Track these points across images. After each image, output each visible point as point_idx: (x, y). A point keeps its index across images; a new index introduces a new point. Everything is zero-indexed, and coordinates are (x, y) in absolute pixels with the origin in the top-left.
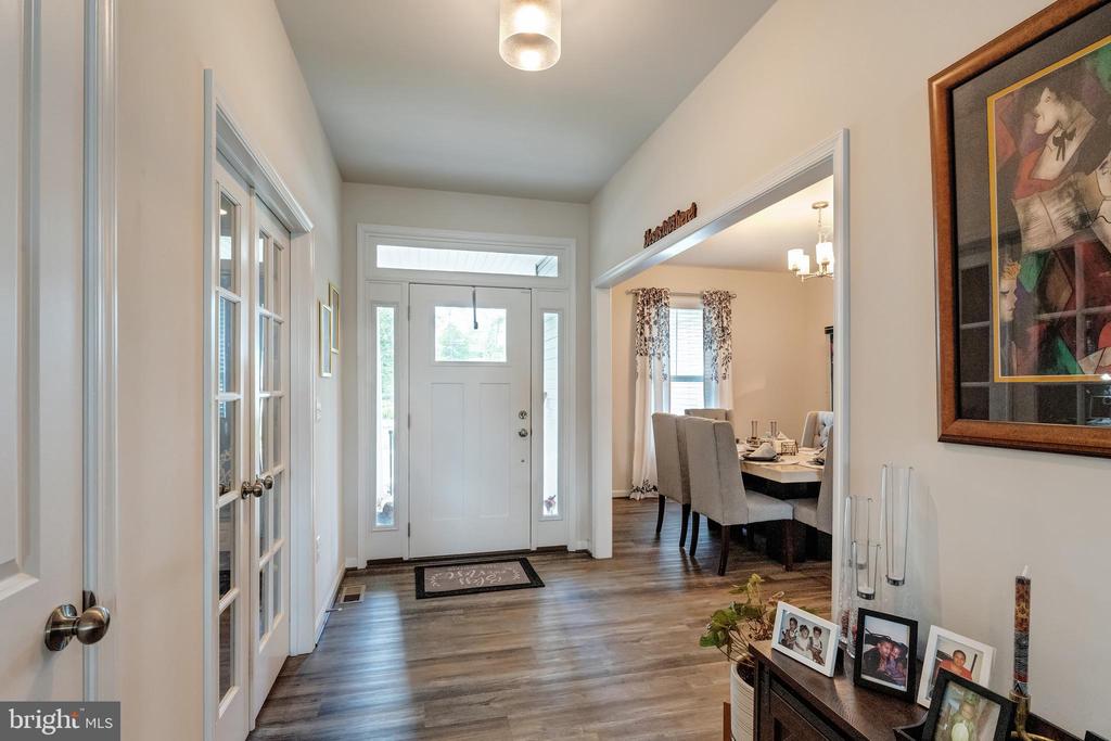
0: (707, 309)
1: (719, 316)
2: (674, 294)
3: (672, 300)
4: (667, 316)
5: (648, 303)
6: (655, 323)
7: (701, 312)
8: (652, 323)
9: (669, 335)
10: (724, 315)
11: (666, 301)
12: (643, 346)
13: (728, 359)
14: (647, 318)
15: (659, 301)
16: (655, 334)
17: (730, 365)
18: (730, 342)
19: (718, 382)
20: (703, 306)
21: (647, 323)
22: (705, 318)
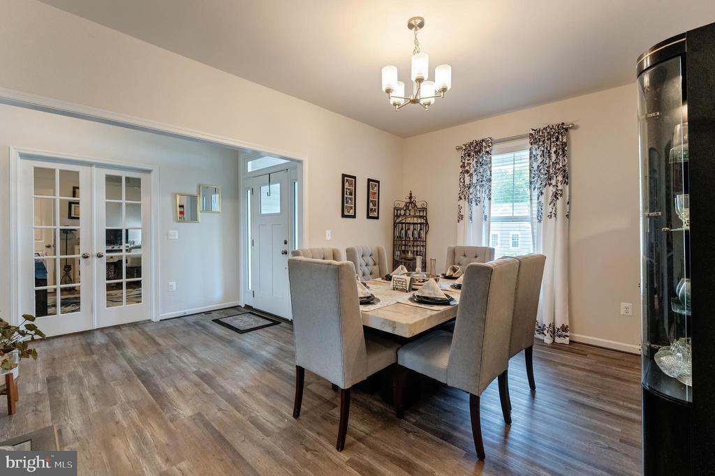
0: (534, 147)
1: (546, 153)
2: (497, 142)
3: (493, 147)
4: (488, 163)
5: (469, 155)
6: (475, 171)
7: (528, 151)
8: (472, 171)
9: (490, 180)
10: (554, 149)
11: (488, 150)
12: (465, 193)
13: (556, 196)
14: (467, 168)
15: (479, 151)
16: (474, 181)
17: (559, 202)
18: (560, 178)
19: (540, 221)
20: (530, 146)
21: (467, 172)
22: (531, 157)
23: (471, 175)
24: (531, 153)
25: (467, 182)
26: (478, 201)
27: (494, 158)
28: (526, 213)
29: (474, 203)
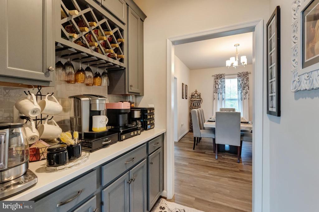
0: (239, 78)
1: (243, 80)
2: (227, 75)
3: (226, 77)
4: (224, 82)
5: (218, 78)
6: (220, 84)
7: (237, 79)
8: (219, 84)
9: (225, 87)
10: (245, 79)
11: (224, 77)
12: (216, 91)
13: (246, 93)
14: (217, 83)
15: (221, 77)
16: (220, 87)
17: (247, 95)
18: (247, 88)
19: (242, 100)
20: (237, 77)
21: (217, 84)
22: (238, 81)
23: (218, 85)
24: (238, 80)
25: (217, 87)
26: (221, 94)
27: (226, 80)
28: (237, 98)
29: (219, 94)
